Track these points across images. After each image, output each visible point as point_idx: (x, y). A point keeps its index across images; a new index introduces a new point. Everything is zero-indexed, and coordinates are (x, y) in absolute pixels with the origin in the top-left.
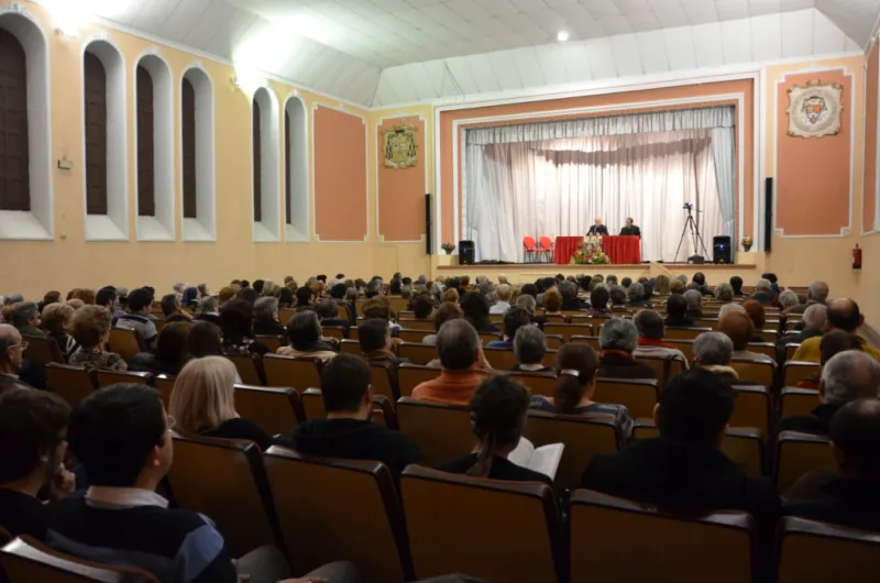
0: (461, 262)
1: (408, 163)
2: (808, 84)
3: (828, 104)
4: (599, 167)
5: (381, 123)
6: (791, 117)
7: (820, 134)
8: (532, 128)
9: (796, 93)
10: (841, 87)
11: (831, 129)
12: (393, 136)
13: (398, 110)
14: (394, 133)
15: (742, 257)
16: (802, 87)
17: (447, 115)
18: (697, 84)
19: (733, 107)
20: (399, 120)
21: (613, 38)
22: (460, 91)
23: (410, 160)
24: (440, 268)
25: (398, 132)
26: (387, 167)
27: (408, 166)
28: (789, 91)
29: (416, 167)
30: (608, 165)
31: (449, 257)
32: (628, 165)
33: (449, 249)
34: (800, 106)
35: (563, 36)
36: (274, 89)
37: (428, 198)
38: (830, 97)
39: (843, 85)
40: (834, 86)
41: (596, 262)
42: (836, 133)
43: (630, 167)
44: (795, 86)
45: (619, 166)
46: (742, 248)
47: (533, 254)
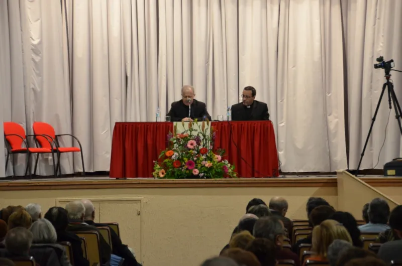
41: (208, 173)
47: (22, 157)
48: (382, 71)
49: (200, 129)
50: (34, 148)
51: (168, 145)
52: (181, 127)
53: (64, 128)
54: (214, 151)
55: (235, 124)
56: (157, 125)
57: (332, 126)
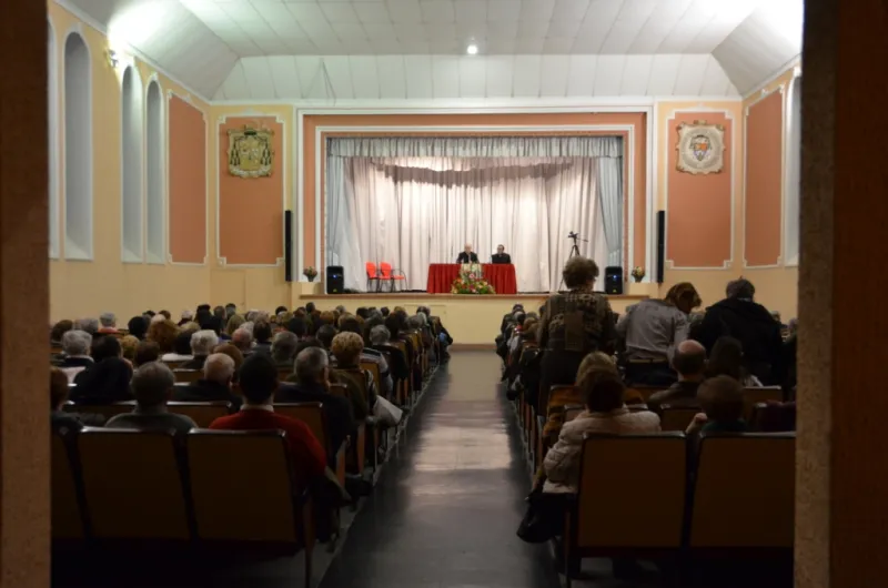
0: (330, 291)
1: (261, 172)
2: (696, 123)
3: (713, 145)
4: (445, 187)
5: (224, 121)
6: (681, 153)
7: (706, 171)
8: (407, 142)
9: (686, 130)
10: (724, 129)
11: (716, 168)
12: (240, 139)
13: (250, 108)
14: (242, 134)
15: (634, 288)
16: (690, 126)
17: (311, 120)
18: (592, 113)
19: (620, 138)
20: (250, 120)
21: (519, 57)
22: (332, 93)
23: (265, 169)
24: (302, 297)
25: (247, 134)
26: (233, 175)
27: (261, 176)
28: (679, 128)
29: (273, 177)
30: (454, 186)
31: (312, 284)
32: (476, 187)
33: (311, 275)
34: (688, 143)
35: (472, 50)
36: (139, 70)
37: (288, 214)
38: (715, 137)
39: (725, 128)
40: (718, 127)
41: (480, 291)
42: (720, 172)
43: (478, 190)
44: (685, 124)
45: (466, 187)
46: (632, 279)
47: (374, 281)
48: (572, 239)
49: (476, 268)
50: (381, 276)
51: (459, 276)
52: (465, 267)
53: (396, 266)
54: (484, 279)
55: (495, 265)
56: (452, 266)
57: (542, 267)
